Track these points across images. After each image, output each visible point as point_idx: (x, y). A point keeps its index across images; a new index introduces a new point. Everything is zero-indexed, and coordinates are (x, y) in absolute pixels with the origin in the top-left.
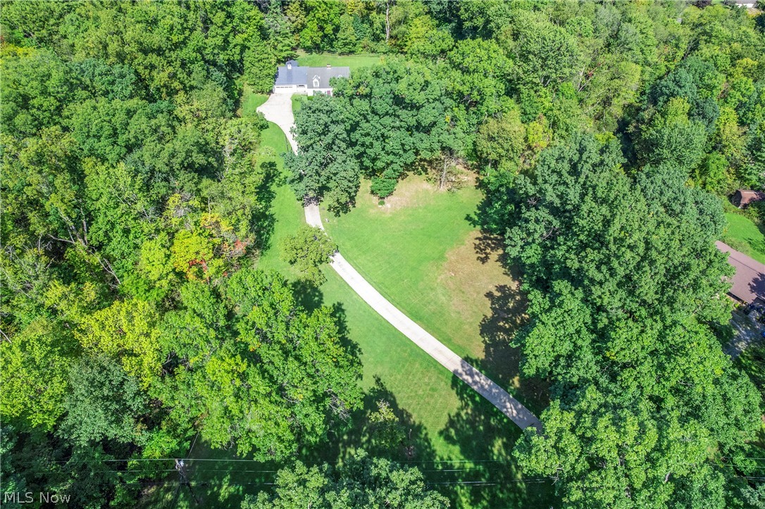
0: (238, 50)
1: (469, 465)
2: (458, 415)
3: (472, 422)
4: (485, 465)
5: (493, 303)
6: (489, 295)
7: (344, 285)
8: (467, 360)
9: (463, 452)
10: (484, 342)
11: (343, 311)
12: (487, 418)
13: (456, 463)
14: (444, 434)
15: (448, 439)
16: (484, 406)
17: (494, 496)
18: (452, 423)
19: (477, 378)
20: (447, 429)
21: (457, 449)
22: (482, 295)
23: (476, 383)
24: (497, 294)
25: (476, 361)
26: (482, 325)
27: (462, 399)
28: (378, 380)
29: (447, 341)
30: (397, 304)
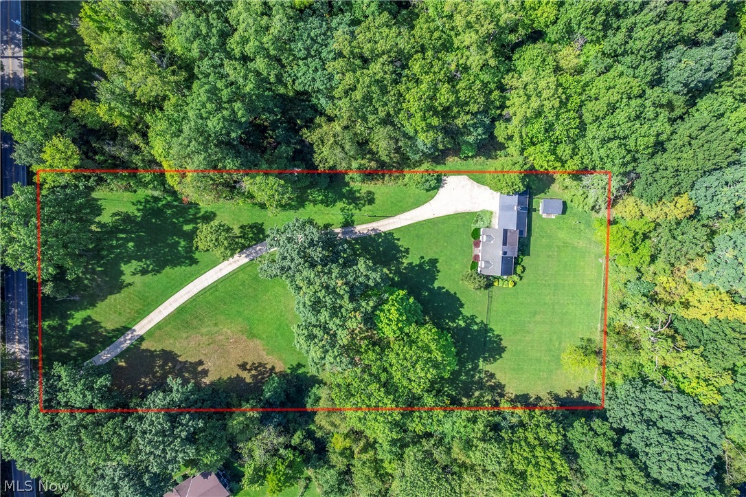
1: (69, 328)
2: (101, 327)
3: (96, 333)
4: (69, 335)
5: (191, 363)
6: (201, 363)
7: (215, 264)
8: (141, 339)
9: (77, 325)
10: (155, 351)
11: (191, 265)
12: (101, 342)
13: (70, 321)
14: (89, 318)
15: (85, 320)
16: (108, 340)
17: (53, 337)
18: (96, 323)
19: (128, 342)
20: (91, 320)
21: (79, 323)
22: (203, 358)
23: (125, 340)
24: (200, 369)
25: (141, 344)
26: (171, 352)
27: (113, 330)
28: (130, 284)
29: (158, 326)
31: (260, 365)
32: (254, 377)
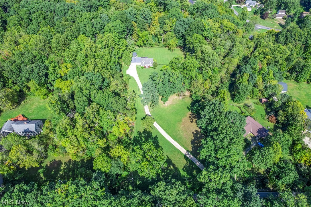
0: (121, 54)
1: (188, 176)
2: (186, 165)
3: (189, 167)
4: (192, 176)
5: (194, 135)
6: (193, 133)
7: (157, 130)
8: (188, 151)
9: (187, 174)
10: (192, 146)
11: (157, 138)
12: (192, 165)
13: (186, 176)
14: (183, 169)
15: (184, 170)
16: (192, 163)
17: (194, 183)
18: (184, 167)
19: (190, 156)
20: (183, 168)
21: (186, 173)
22: (191, 133)
23: (190, 157)
24: (195, 133)
25: (190, 151)
26: (191, 142)
27: (187, 161)
28: (167, 156)
29: (183, 146)
30: (170, 136)
31: (190, 117)
32: (194, 118)
